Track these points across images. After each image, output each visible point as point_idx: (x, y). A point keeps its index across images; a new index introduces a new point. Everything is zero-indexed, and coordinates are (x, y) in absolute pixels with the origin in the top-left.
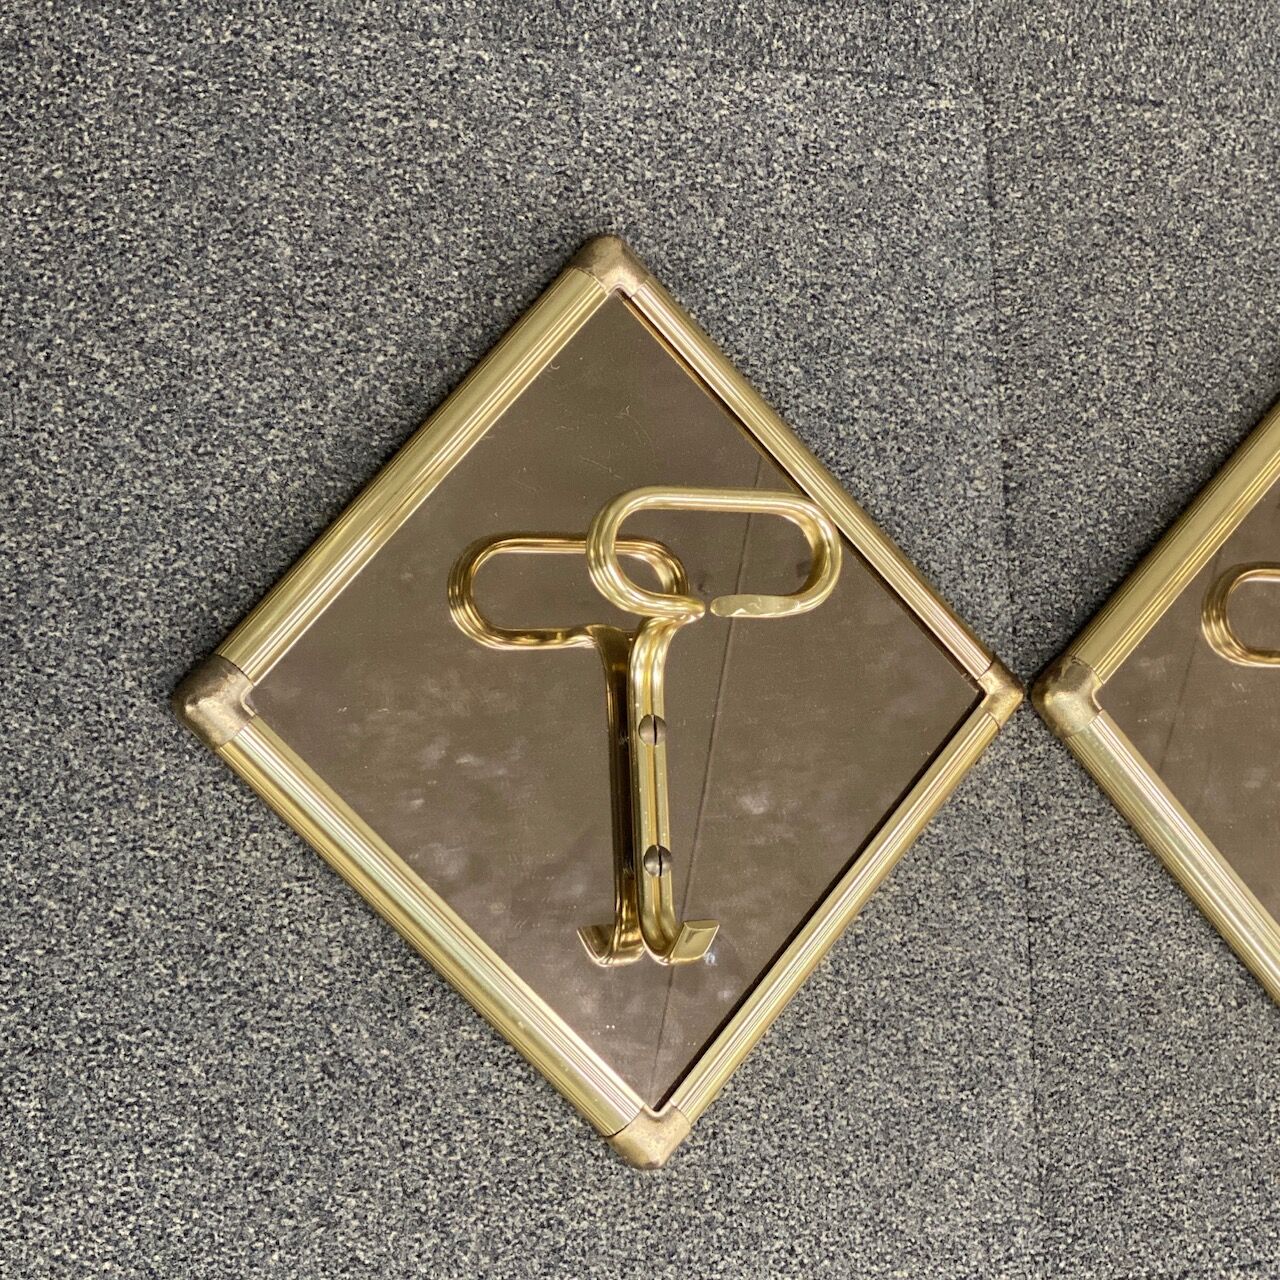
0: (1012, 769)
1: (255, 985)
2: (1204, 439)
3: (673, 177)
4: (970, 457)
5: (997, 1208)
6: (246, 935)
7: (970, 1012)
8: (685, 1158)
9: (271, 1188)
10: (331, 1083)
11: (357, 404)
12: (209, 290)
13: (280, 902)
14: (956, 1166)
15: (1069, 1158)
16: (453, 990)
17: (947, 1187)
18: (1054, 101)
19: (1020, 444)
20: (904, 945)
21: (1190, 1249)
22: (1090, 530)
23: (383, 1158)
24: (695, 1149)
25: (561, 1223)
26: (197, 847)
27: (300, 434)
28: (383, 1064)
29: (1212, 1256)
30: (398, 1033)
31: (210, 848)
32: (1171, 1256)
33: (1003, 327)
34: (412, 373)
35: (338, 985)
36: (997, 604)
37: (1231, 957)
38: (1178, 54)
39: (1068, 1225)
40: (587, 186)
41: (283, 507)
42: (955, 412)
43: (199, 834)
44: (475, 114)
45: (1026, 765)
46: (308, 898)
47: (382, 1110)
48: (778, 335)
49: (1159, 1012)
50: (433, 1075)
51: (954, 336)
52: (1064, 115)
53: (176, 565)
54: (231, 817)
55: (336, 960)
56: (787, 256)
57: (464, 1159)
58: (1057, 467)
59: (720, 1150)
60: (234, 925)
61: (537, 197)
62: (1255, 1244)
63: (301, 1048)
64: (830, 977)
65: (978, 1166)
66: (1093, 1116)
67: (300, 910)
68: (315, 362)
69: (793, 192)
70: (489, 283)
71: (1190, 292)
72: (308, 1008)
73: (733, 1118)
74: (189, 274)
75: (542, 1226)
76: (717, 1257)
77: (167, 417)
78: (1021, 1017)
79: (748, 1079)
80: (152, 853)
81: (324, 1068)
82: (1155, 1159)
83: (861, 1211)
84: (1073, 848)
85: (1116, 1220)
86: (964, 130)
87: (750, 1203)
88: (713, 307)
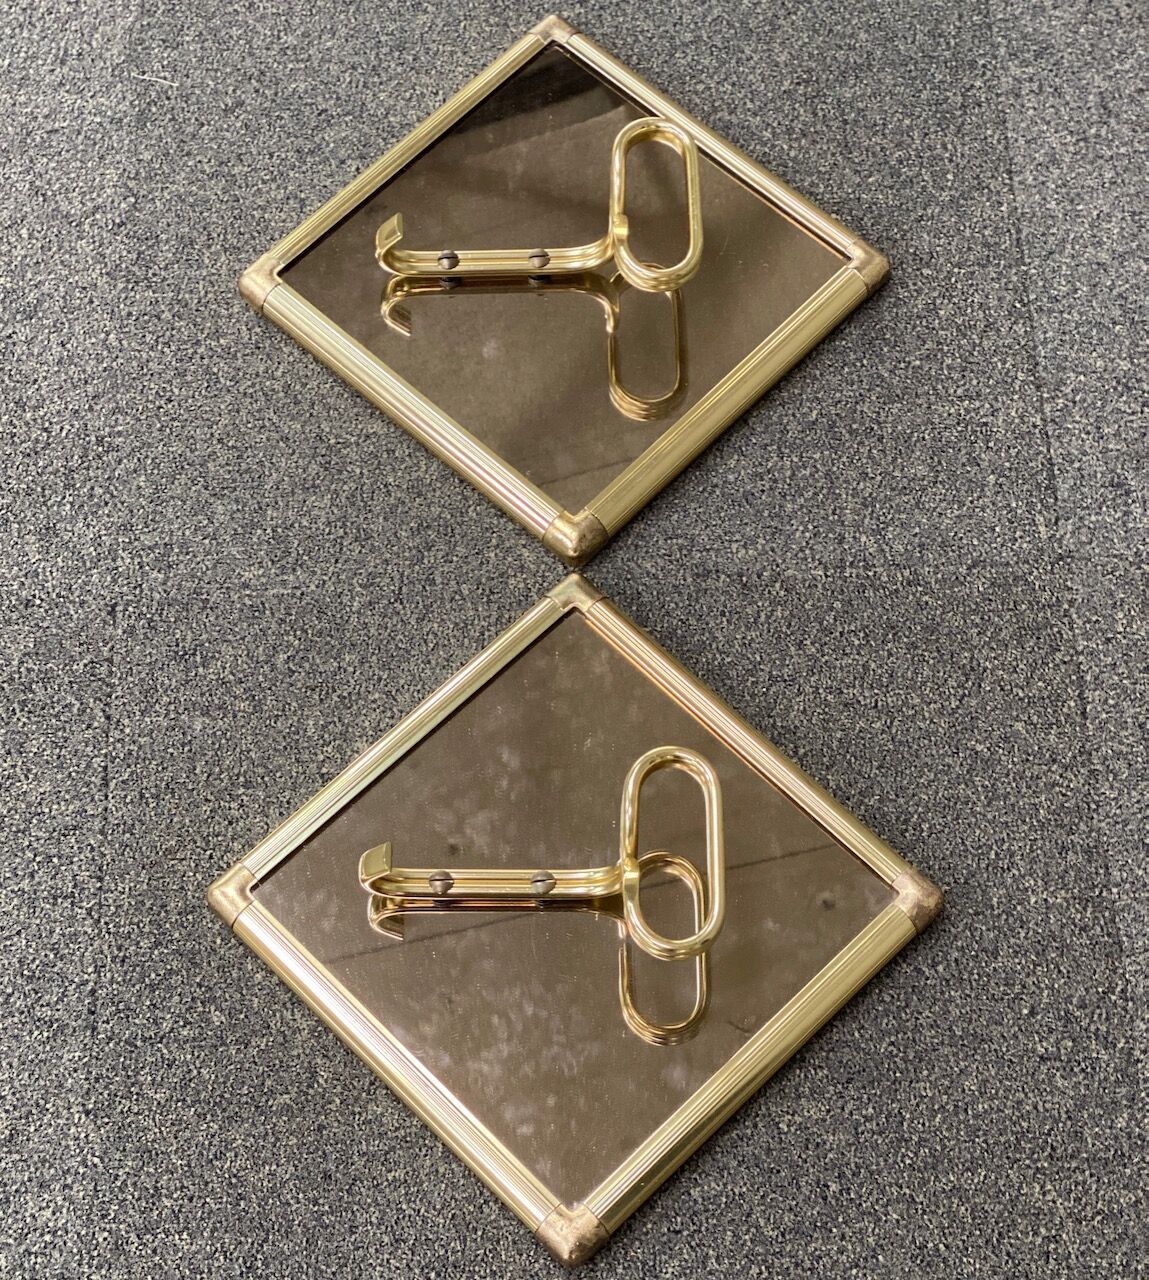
0: (519, 574)
1: (379, 75)
2: (802, 751)
3: (943, 329)
4: (763, 546)
5: (181, 558)
6: (410, 71)
7: (332, 536)
8: (244, 328)
9: (252, 81)
10: (315, 114)
11: (754, 134)
12: (816, 52)
14: (217, 525)
15: (212, 619)
17: (200, 517)
18: (1065, 621)
19: (778, 585)
20: (385, 486)
21: (126, 722)
22: (714, 646)
23: (264, 142)
25: (209, 247)
26: (466, 47)
27: (730, 102)
28: (324, 144)
29: (119, 741)
30: (342, 153)
31: (465, 53)
32: (124, 704)
33: (871, 574)
35: (377, 120)
36: (649, 566)
38: (1132, 735)
39: (161, 615)
40: (926, 272)
42: (798, 534)
44: (962, 202)
47: (295, 143)
48: (838, 402)
49: (321, 700)
50: (315, 173)
51: (857, 535)
52: (1056, 629)
53: (640, 36)
55: (392, 119)
56: (899, 410)
57: (258, 189)
58: (763, 618)
59: (248, 351)
60: (417, 65)
61: (912, 240)
62: (123, 782)
63: (338, 99)
65: (214, 542)
66: (243, 639)
68: (778, 109)
69: (950, 415)
71: (926, 742)
72: (363, 103)
74: (824, 42)
75: (209, 235)
76: (173, 348)
78: (325, 578)
80: (462, 24)
81: (325, 111)
82: (202, 695)
83: (192, 451)
84: (456, 624)
85: (159, 657)
86: (1025, 545)
87: (207, 371)
88: (852, 356)
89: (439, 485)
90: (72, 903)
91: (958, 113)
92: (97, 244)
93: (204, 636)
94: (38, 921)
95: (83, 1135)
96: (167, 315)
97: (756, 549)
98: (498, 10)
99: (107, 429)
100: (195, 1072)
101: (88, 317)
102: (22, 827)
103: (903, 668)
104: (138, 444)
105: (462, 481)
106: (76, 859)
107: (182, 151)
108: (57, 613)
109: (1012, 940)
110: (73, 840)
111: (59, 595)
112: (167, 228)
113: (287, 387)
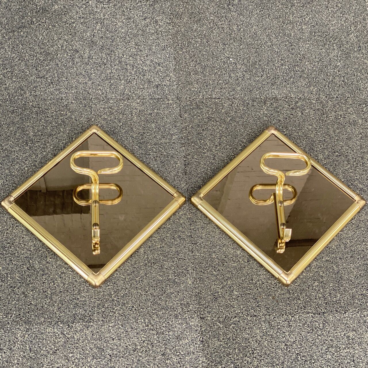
0: (187, 215)
1: (14, 253)
2: (233, 154)
3: (111, 117)
4: (176, 160)
5: (185, 301)
6: (13, 245)
7: (177, 261)
8: (108, 287)
9: (14, 290)
10: (29, 271)
11: (44, 156)
12: (16, 140)
13: (21, 239)
14: (174, 292)
15: (204, 291)
16: (57, 255)
17: (172, 296)
18: (195, 100)
19: (188, 157)
20: (161, 248)
21: (237, 312)
22: (205, 171)
23: (39, 285)
25: (78, 299)
26: (5, 230)
27: (32, 162)
28: (40, 268)
29: (242, 313)
30: (44, 263)
31: (8, 230)
32: (231, 313)
33: (184, 137)
35: (32, 253)
36: (183, 185)
37: (245, 252)
38: (223, 90)
39: (203, 305)
40: (93, 120)
41: (28, 173)
42: (173, 152)
43: (6, 227)
44: (71, 110)
45: (190, 214)
46: (27, 238)
47: (39, 276)
48: (133, 141)
49: (226, 262)
50: (51, 270)
51: (172, 139)
52: (197, 102)
53: (6, 183)
54: (13, 225)
55: (32, 249)
56: (135, 128)
57: (57, 286)
58: (197, 160)
59: (116, 286)
60: (11, 243)
61: (82, 122)
62: (254, 311)
63: (23, 265)
65: (180, 292)
66: (209, 283)
67: (25, 240)
68: (36, 150)
69: (137, 118)
70: (72, 136)
71: (228, 129)
72: (25, 257)
74: (13, 138)
75: (74, 299)
76: (115, 307)
77: (6, 160)
78: (190, 262)
81: (27, 268)
82: (227, 293)
83: (150, 300)
84: (203, 230)
85: (216, 305)
86: (175, 106)
87: (123, 297)
88: (119, 137)
89: (160, 234)
90: (291, 321)
91: (41, 109)
92: (76, 332)
93: (209, 293)
94: (297, 330)
95: (351, 313)
96: (103, 310)
97: (177, 161)
99: (143, 324)
100: (331, 288)
101: (103, 332)
102: (271, 337)
103: (209, 132)
104: (148, 315)
105: (159, 229)
106: (278, 322)
107: (41, 309)
108: (205, 333)
109: (276, 117)
110: (273, 323)
111: (199, 333)
112: (71, 312)
113: (128, 275)
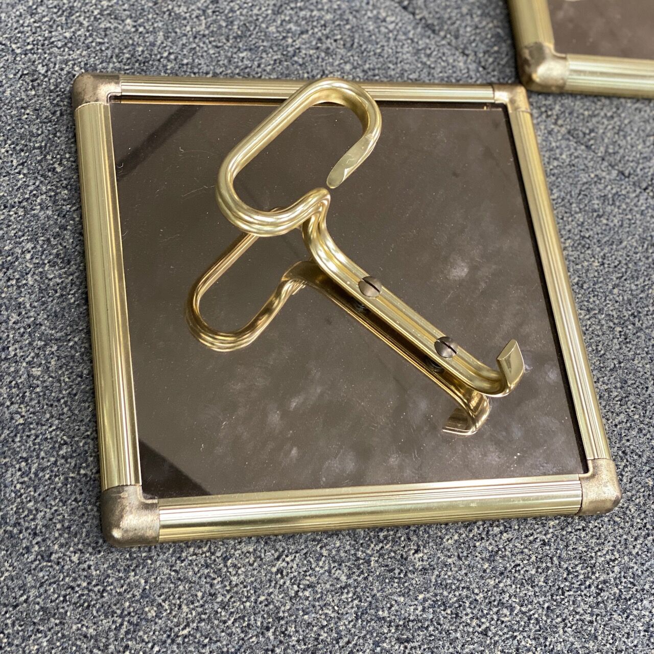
0: (556, 130)
1: (316, 639)
3: (81, 24)
4: (372, 11)
6: (283, 618)
8: (625, 480)
10: (412, 645)
11: (41, 290)
13: (282, 581)
16: (418, 526)
20: (603, 264)
24: (623, 470)
25: (605, 582)
26: (206, 602)
27: (26, 336)
28: (427, 604)
30: (417, 579)
31: (213, 595)
34: (53, 247)
35: (358, 590)
36: (461, 64)
40: (42, 70)
41: (59, 381)
43: (200, 594)
45: (560, 122)
46: (293, 563)
47: (453, 628)
48: (217, 47)
50: (458, 580)
53: (33, 470)
54: (207, 566)
55: (343, 578)
56: (180, 6)
57: (522, 606)
59: (636, 457)
60: (271, 620)
61: (22, 100)
63: (376, 644)
64: (587, 317)
67: (296, 574)
70: (44, 164)
72: (357, 619)
73: (623, 435)
75: (598, 594)
79: (607, 407)
80: (185, 632)
81: (400, 641)
84: (625, 137)
97: (379, 13)
98: (135, 620)
112: (632, 634)
113: (623, 401)
